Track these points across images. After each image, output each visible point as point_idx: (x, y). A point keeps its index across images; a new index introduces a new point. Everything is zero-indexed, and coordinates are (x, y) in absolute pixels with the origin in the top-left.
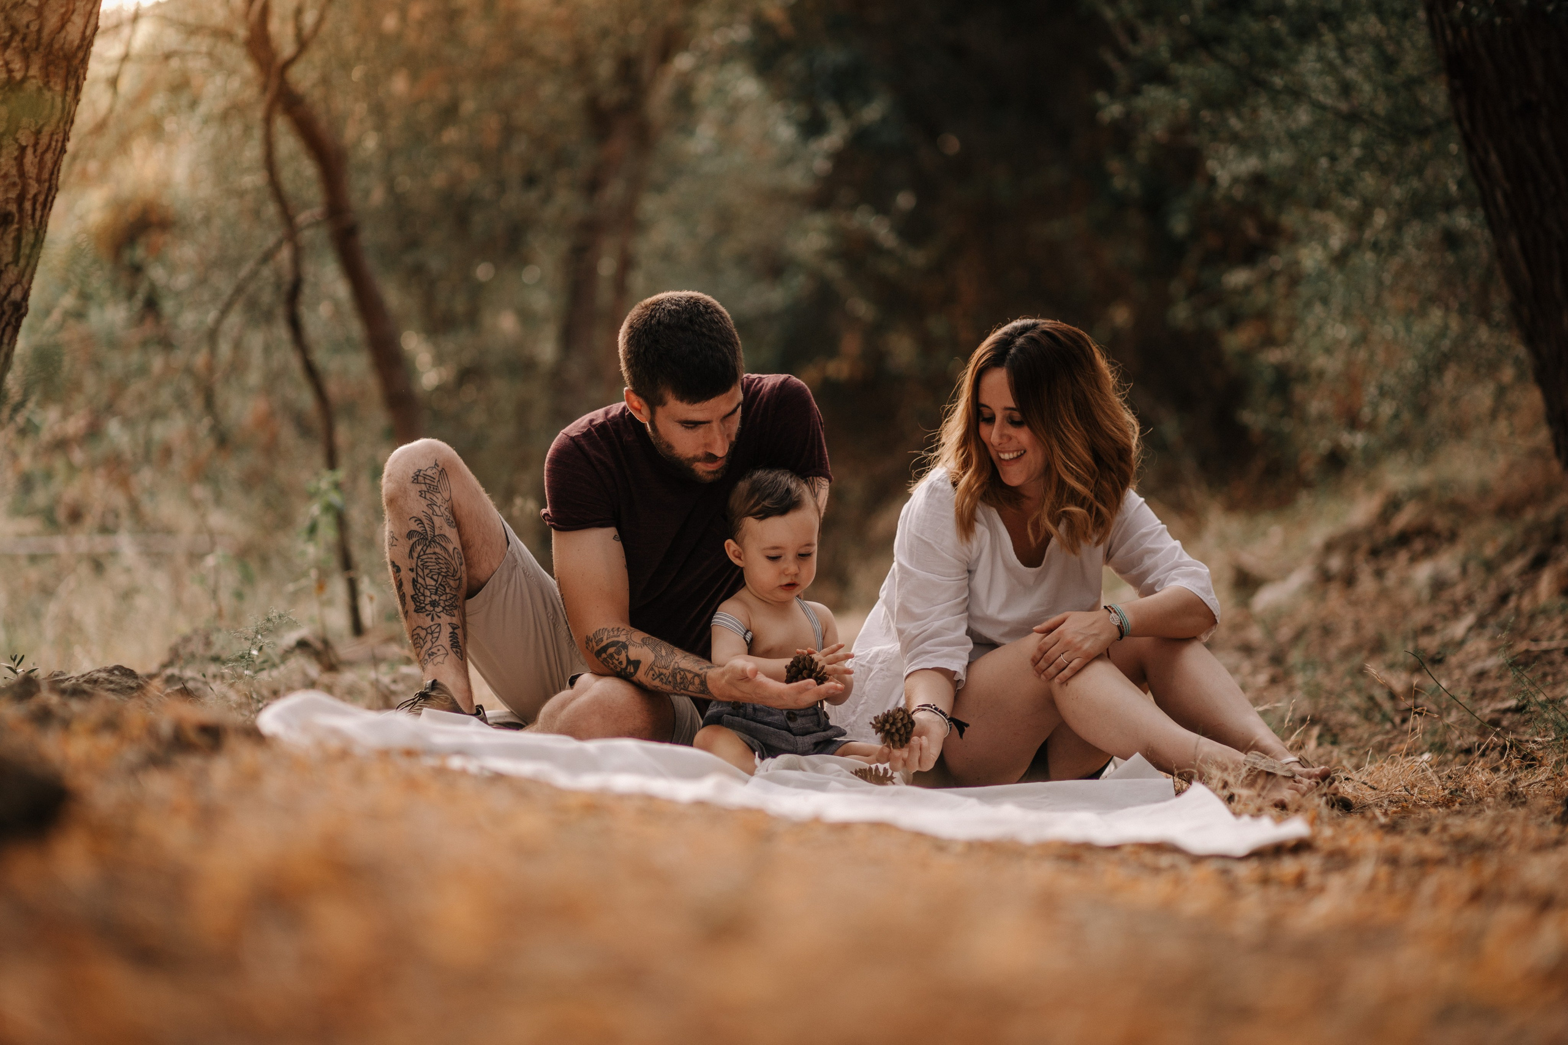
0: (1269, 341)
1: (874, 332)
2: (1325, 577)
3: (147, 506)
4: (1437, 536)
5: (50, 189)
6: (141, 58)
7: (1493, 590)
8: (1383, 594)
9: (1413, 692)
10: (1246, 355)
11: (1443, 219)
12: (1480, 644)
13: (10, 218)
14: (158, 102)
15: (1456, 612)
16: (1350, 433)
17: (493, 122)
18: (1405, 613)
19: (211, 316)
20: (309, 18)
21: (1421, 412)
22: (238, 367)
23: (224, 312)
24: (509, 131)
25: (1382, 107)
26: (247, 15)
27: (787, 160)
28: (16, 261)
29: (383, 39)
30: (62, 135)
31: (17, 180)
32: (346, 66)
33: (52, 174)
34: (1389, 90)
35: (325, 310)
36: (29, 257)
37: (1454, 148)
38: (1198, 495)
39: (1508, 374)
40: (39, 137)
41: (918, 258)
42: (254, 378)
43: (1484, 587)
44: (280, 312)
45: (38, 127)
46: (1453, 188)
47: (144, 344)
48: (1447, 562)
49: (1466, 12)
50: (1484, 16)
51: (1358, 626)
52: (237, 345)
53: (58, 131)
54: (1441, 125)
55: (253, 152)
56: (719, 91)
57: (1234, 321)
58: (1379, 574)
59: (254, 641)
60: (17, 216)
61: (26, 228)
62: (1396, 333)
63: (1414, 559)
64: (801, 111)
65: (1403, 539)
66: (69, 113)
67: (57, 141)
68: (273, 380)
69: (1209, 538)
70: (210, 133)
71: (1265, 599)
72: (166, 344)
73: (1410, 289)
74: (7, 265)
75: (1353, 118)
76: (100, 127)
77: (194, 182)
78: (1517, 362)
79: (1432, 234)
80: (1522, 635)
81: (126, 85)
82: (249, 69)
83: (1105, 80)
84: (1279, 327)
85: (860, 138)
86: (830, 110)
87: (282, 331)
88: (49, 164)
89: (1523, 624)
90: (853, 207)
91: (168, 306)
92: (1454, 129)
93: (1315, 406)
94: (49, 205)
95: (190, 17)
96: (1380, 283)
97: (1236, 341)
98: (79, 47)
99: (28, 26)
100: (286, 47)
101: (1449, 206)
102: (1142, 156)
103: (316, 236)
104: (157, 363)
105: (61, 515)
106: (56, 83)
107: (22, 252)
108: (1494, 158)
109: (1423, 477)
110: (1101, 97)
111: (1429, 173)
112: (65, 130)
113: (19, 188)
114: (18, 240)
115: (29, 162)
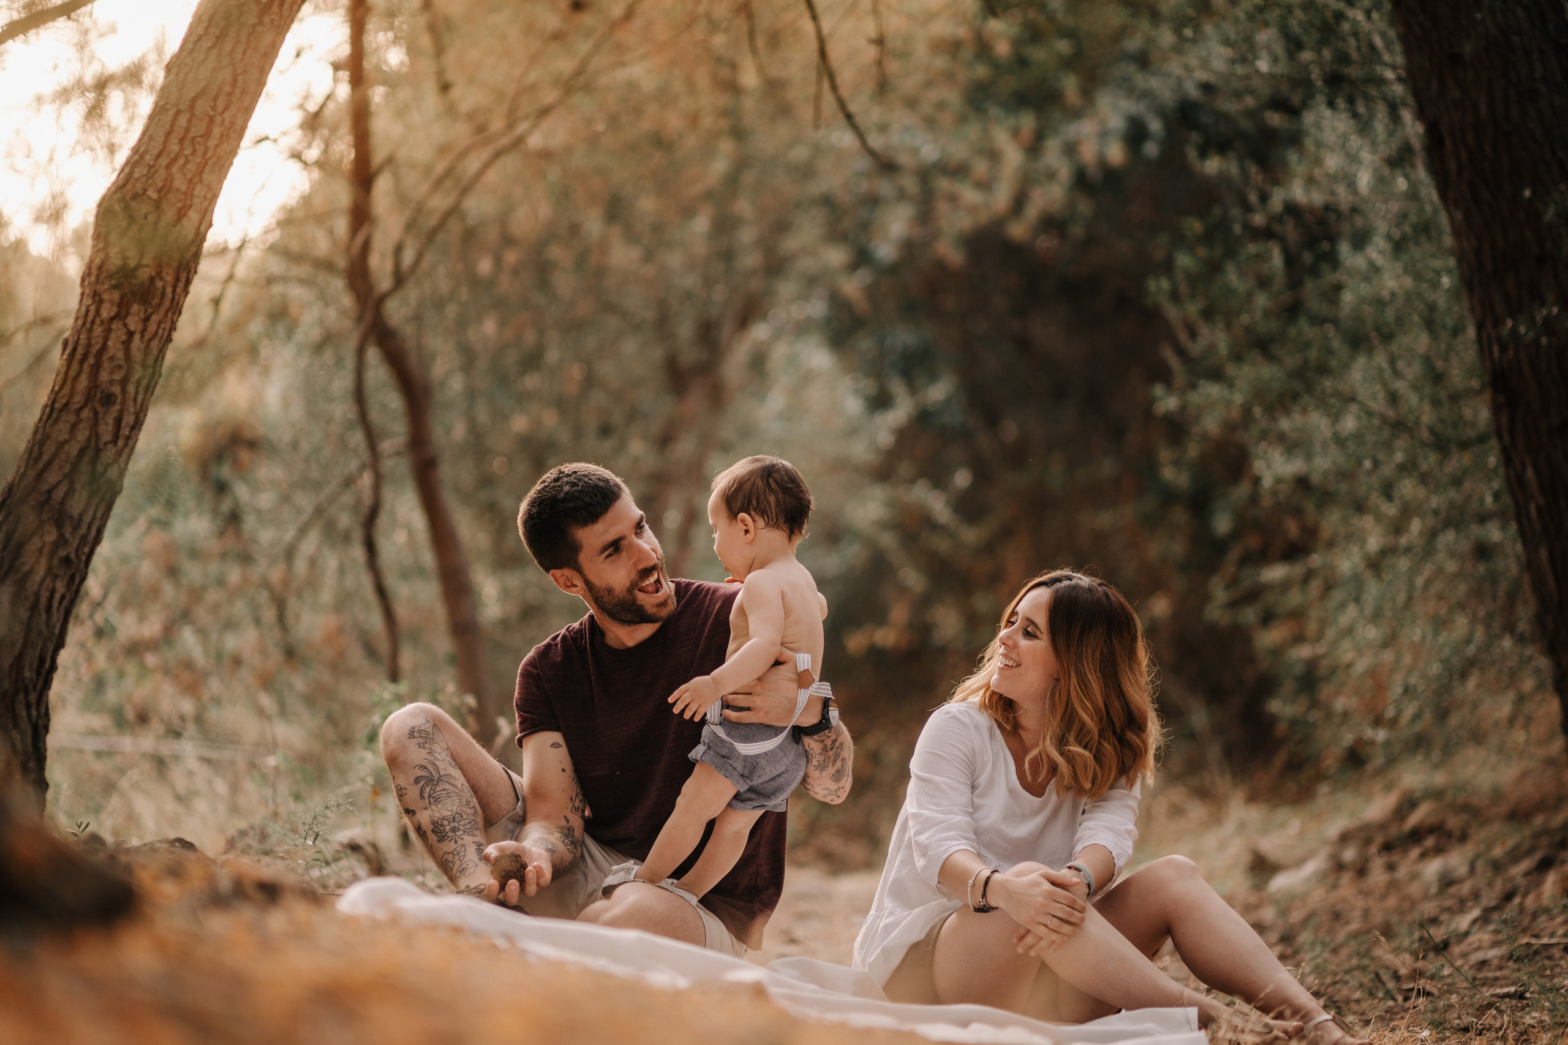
0: (1299, 639)
1: (924, 603)
2: (1339, 867)
3: (213, 714)
4: (1449, 835)
5: (153, 374)
6: (242, 283)
7: (1499, 886)
8: (1393, 885)
9: (1417, 974)
10: (1277, 652)
11: (1475, 530)
12: (1483, 936)
13: (113, 399)
14: (256, 327)
15: (1462, 906)
16: (1373, 728)
17: (576, 372)
18: (1413, 904)
19: (290, 534)
20: (408, 257)
21: (1442, 715)
22: (313, 583)
23: (303, 531)
24: (590, 381)
25: (1428, 417)
26: (348, 248)
27: (852, 432)
28: (115, 441)
29: (475, 282)
30: (169, 324)
31: (123, 363)
32: (439, 304)
33: (156, 360)
34: (1436, 403)
35: (400, 537)
36: (128, 438)
37: (1492, 460)
38: (1222, 783)
39: (1528, 684)
40: (148, 324)
41: (971, 535)
42: (326, 596)
43: (1490, 884)
44: (358, 535)
45: (147, 314)
46: (1489, 500)
47: (224, 556)
48: (1456, 860)
49: (1514, 331)
50: (1531, 335)
51: (1366, 913)
52: (313, 562)
53: (166, 320)
54: (1482, 439)
55: (343, 382)
56: (793, 361)
57: (1268, 619)
58: (1391, 867)
59: (312, 826)
60: (120, 397)
61: (128, 410)
62: (1424, 637)
63: (1424, 855)
64: (869, 386)
65: (1416, 836)
66: (178, 303)
67: (164, 329)
68: (343, 601)
69: (1229, 826)
70: (303, 362)
71: (1280, 883)
72: (246, 558)
73: (1440, 597)
74: (106, 444)
75: (1399, 426)
76: (200, 344)
77: (286, 403)
78: (1537, 671)
79: (1465, 546)
80: (1524, 931)
81: (228, 308)
82: (347, 300)
83: (1163, 375)
84: (1312, 627)
85: (923, 418)
86: (898, 388)
87: (358, 552)
88: (155, 351)
89: (1526, 921)
90: (912, 481)
91: (249, 522)
92: (1494, 443)
93: (1340, 703)
94: (151, 390)
95: (295, 246)
96: (1411, 588)
97: (1269, 638)
98: (193, 242)
99: (146, 217)
100: (383, 281)
101: (1483, 519)
102: (1193, 451)
103: (398, 466)
104: (234, 575)
105: (130, 714)
106: (168, 274)
107: (121, 432)
108: (1530, 472)
109: (1439, 779)
110: (1158, 390)
111: (1467, 485)
112: (172, 320)
113: (124, 371)
114: (119, 421)
115: (136, 347)
